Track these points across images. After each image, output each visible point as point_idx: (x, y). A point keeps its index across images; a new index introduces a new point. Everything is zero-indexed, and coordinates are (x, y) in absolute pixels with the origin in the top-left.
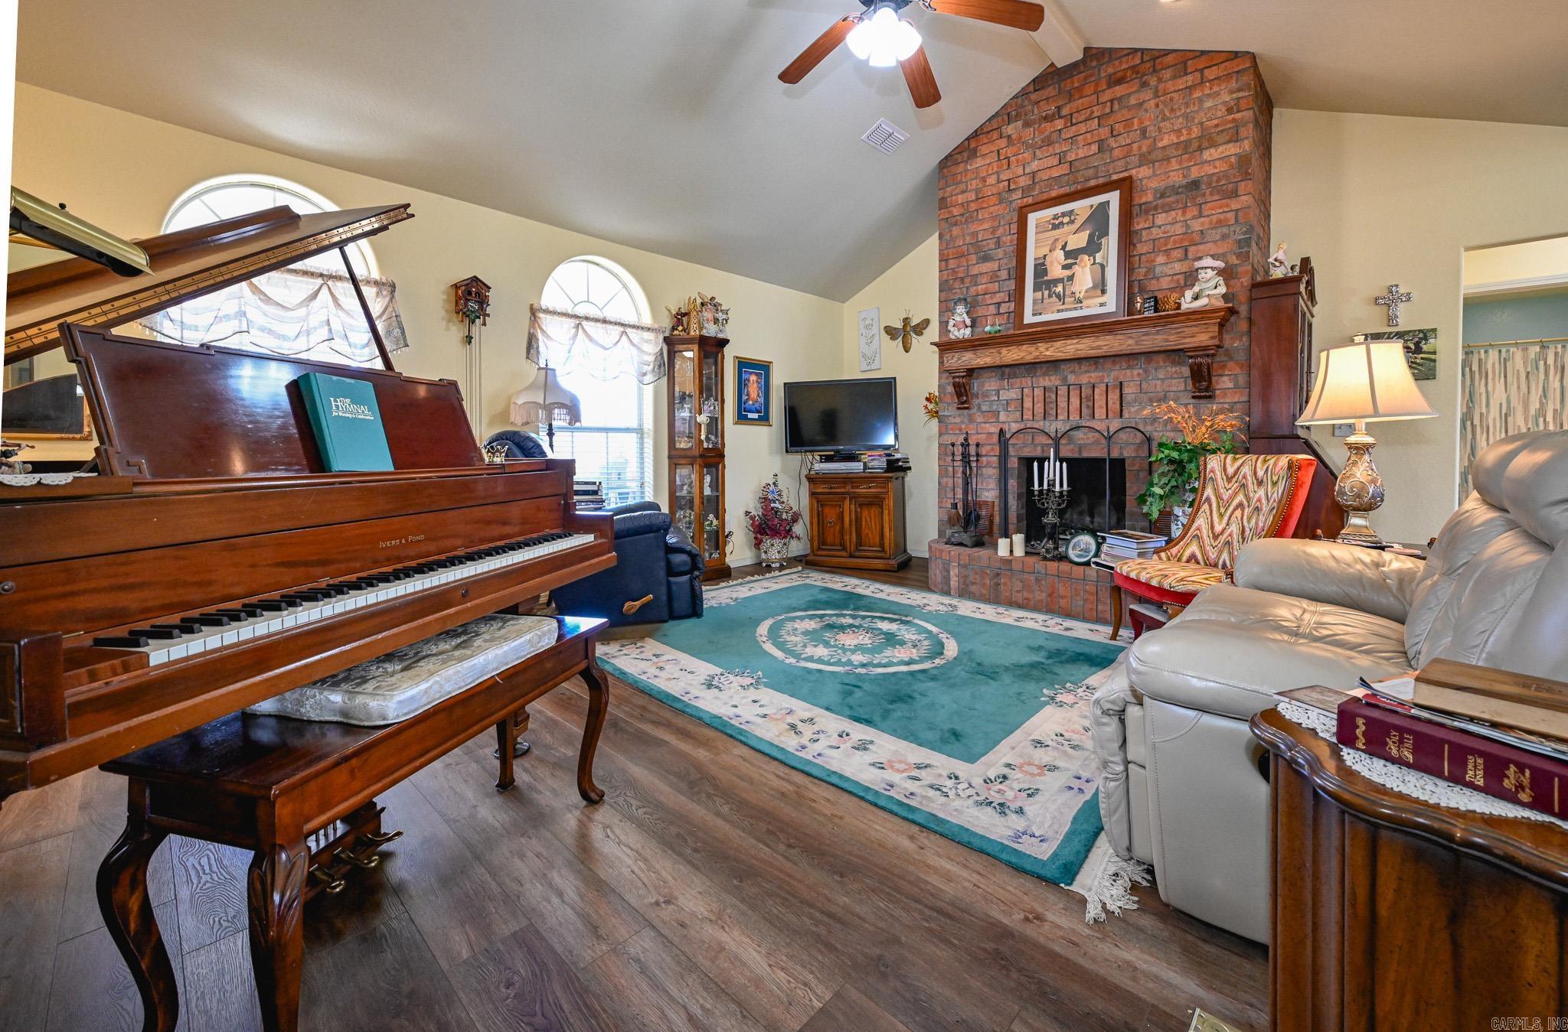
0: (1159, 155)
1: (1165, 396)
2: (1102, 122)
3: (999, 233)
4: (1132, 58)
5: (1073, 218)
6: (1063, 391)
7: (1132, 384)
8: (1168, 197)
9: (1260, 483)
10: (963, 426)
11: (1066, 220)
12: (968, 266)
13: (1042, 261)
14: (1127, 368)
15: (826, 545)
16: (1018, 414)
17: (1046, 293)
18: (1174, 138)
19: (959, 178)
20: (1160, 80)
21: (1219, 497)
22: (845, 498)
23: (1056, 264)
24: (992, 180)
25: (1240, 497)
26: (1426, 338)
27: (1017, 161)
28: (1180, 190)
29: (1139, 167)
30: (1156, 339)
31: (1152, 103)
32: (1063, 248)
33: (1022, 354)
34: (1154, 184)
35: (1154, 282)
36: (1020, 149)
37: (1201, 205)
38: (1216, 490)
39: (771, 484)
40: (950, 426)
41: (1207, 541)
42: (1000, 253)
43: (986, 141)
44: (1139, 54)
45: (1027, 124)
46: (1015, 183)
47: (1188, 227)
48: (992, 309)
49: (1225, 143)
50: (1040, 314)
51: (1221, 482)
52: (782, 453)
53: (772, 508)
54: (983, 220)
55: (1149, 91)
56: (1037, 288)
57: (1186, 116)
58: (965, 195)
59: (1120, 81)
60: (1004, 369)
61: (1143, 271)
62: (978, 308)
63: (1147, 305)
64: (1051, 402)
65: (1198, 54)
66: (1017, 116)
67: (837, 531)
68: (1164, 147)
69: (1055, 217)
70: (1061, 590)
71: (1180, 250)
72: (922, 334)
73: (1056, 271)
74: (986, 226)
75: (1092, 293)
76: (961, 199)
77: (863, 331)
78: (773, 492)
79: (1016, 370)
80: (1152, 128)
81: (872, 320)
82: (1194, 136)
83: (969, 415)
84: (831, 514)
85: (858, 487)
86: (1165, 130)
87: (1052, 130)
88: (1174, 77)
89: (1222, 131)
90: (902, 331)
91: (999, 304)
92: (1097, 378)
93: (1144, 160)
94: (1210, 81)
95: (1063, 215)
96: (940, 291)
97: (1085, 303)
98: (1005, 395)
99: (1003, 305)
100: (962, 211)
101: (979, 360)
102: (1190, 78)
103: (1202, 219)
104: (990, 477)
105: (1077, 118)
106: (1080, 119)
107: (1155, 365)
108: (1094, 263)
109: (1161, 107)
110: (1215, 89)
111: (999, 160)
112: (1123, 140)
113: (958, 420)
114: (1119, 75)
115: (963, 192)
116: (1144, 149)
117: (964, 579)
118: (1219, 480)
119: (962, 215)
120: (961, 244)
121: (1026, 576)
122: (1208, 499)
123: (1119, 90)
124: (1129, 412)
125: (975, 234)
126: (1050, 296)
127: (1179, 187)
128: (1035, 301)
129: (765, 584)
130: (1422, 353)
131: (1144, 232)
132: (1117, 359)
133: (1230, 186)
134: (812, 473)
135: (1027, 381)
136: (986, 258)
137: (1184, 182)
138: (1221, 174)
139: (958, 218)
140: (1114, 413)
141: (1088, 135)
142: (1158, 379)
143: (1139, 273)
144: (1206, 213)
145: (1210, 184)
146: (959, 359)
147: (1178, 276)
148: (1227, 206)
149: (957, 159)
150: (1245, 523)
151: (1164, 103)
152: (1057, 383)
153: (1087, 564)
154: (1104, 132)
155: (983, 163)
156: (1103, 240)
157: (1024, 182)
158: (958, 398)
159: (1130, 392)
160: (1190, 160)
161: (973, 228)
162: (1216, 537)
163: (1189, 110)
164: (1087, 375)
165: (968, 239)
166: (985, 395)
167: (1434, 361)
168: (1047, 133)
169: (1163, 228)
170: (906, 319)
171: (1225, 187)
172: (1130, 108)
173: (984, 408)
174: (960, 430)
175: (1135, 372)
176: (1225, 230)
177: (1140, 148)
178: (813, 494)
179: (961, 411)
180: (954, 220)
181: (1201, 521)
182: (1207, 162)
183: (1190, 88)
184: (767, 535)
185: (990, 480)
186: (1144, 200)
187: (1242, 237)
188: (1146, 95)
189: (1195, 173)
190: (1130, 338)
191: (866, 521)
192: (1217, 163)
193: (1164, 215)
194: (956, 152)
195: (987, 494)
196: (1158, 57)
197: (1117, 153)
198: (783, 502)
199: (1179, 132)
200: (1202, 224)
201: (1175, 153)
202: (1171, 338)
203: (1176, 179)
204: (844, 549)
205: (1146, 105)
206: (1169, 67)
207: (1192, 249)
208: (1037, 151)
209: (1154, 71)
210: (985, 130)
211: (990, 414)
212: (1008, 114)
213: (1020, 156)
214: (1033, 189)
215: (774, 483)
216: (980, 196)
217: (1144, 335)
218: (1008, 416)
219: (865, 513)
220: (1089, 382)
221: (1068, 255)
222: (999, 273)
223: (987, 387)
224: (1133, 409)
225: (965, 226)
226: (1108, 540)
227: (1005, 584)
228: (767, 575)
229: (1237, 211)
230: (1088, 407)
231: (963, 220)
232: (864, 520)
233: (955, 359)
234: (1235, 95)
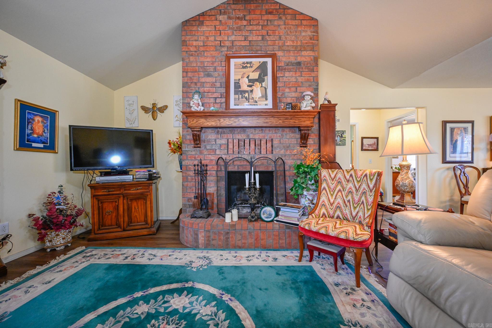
0: (286, 48)
1: (289, 145)
2: (263, 28)
3: (216, 64)
4: (276, 5)
5: (251, 65)
6: (247, 141)
7: (277, 140)
8: (290, 66)
9: (348, 181)
10: (197, 156)
11: (248, 65)
12: (199, 77)
13: (238, 81)
14: (275, 133)
15: (105, 226)
16: (226, 151)
17: (240, 96)
18: (292, 43)
19: (194, 33)
20: (286, 18)
21: (329, 187)
22: (120, 197)
23: (244, 84)
24: (212, 38)
25: (339, 187)
26: (343, 133)
27: (225, 33)
28: (294, 64)
29: (279, 51)
30: (290, 122)
31: (283, 26)
32: (248, 77)
33: (232, 122)
34: (284, 59)
35: (285, 99)
36: (226, 28)
37: (301, 72)
38: (328, 184)
39: (56, 192)
40: (189, 156)
41: (328, 206)
42: (216, 74)
43: (208, 19)
44: (278, 5)
45: (229, 18)
46: (224, 43)
47: (297, 79)
48: (212, 100)
49: (309, 51)
50: (238, 105)
51: (330, 181)
52: (67, 171)
53: (57, 209)
54: (207, 57)
55: (282, 22)
56: (236, 93)
57: (296, 36)
58: (197, 42)
59: (271, 13)
60: (218, 129)
61: (281, 94)
62: (204, 98)
63: (288, 107)
64: (242, 146)
65: (300, 13)
66: (224, 12)
67: (113, 217)
68: (288, 46)
69: (244, 63)
70: (261, 235)
71: (294, 88)
72: (163, 112)
73: (244, 86)
74: (208, 60)
75: (262, 99)
76: (195, 43)
77: (128, 107)
78: (58, 198)
79: (225, 130)
80: (283, 36)
81: (133, 101)
82: (298, 44)
83: (200, 151)
84: (109, 207)
85: (129, 190)
86: (288, 39)
87: (241, 24)
88: (291, 19)
89: (308, 46)
90: (152, 109)
91: (216, 98)
92: (262, 136)
93: (281, 48)
94: (304, 25)
95: (247, 63)
96: (183, 87)
97: (259, 103)
98: (219, 142)
99: (218, 99)
100: (195, 50)
101: (208, 123)
102: (297, 21)
103: (302, 78)
104: (212, 181)
105: (253, 23)
106: (254, 24)
107: (286, 133)
108: (262, 87)
109: (287, 29)
110: (306, 29)
111: (215, 30)
112: (272, 38)
113: (193, 153)
114: (271, 10)
115: (196, 41)
116: (280, 44)
117: (208, 238)
118: (329, 180)
119: (196, 51)
120: (195, 65)
121: (243, 231)
122: (324, 188)
123: (270, 17)
124: (276, 152)
125: (202, 62)
126: (242, 98)
127: (294, 63)
128: (235, 99)
129: (47, 276)
130: (343, 137)
131: (281, 78)
132: (271, 129)
133: (311, 67)
134: (92, 182)
135: (230, 136)
136: (209, 75)
137: (296, 61)
138: (308, 62)
139: (193, 52)
140: (269, 151)
141: (258, 32)
142: (286, 139)
143: (279, 94)
144: (303, 76)
145: (304, 65)
146: (197, 122)
147: (294, 98)
148: (311, 74)
149: (192, 24)
150: (345, 198)
151: (288, 28)
152: (245, 138)
153: (272, 221)
154: (264, 32)
155: (207, 29)
156: (265, 77)
157: (228, 44)
158: (194, 142)
159: (276, 143)
160: (297, 53)
161: (202, 59)
162: (332, 205)
163: (297, 34)
164: (258, 135)
165: (199, 64)
166: (209, 141)
167: (345, 140)
168: (239, 25)
169: (288, 78)
170: (154, 104)
171: (309, 67)
172: (275, 26)
173: (208, 148)
174: (195, 158)
175: (278, 135)
176: (310, 83)
177: (279, 43)
178: (94, 196)
179: (195, 148)
180: (191, 53)
181: (323, 198)
182: (303, 56)
183: (297, 26)
184: (52, 229)
185: (212, 183)
186: (280, 65)
187: (315, 87)
188: (281, 23)
189: (299, 59)
190: (280, 120)
191: (135, 208)
192: (307, 57)
193: (288, 72)
194: (192, 20)
195: (210, 189)
196: (286, 9)
197: (269, 43)
198: (68, 204)
199: (293, 41)
200: (302, 79)
201: (292, 49)
202: (296, 121)
203: (292, 59)
204: (119, 226)
205: (281, 26)
206: (289, 14)
207: (298, 88)
208: (234, 32)
209: (284, 14)
210: (208, 14)
211: (211, 151)
212: (220, 10)
213: (226, 32)
214: (233, 48)
215: (60, 192)
216: (206, 45)
217: (286, 119)
218: (221, 152)
219: (134, 204)
220: (259, 138)
221: (250, 81)
222: (216, 84)
223: (209, 137)
224: (277, 150)
225: (197, 58)
226: (281, 209)
227: (232, 237)
228: (53, 262)
229: (314, 77)
230: (258, 149)
231: (196, 54)
232: (133, 208)
233: (195, 121)
234: (312, 34)
